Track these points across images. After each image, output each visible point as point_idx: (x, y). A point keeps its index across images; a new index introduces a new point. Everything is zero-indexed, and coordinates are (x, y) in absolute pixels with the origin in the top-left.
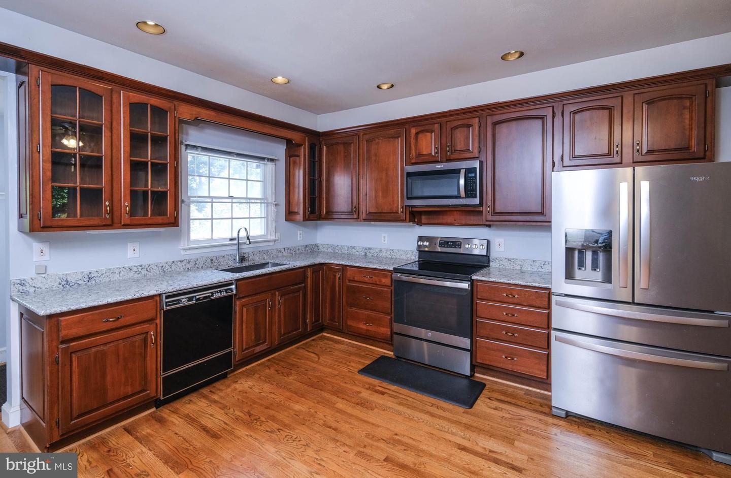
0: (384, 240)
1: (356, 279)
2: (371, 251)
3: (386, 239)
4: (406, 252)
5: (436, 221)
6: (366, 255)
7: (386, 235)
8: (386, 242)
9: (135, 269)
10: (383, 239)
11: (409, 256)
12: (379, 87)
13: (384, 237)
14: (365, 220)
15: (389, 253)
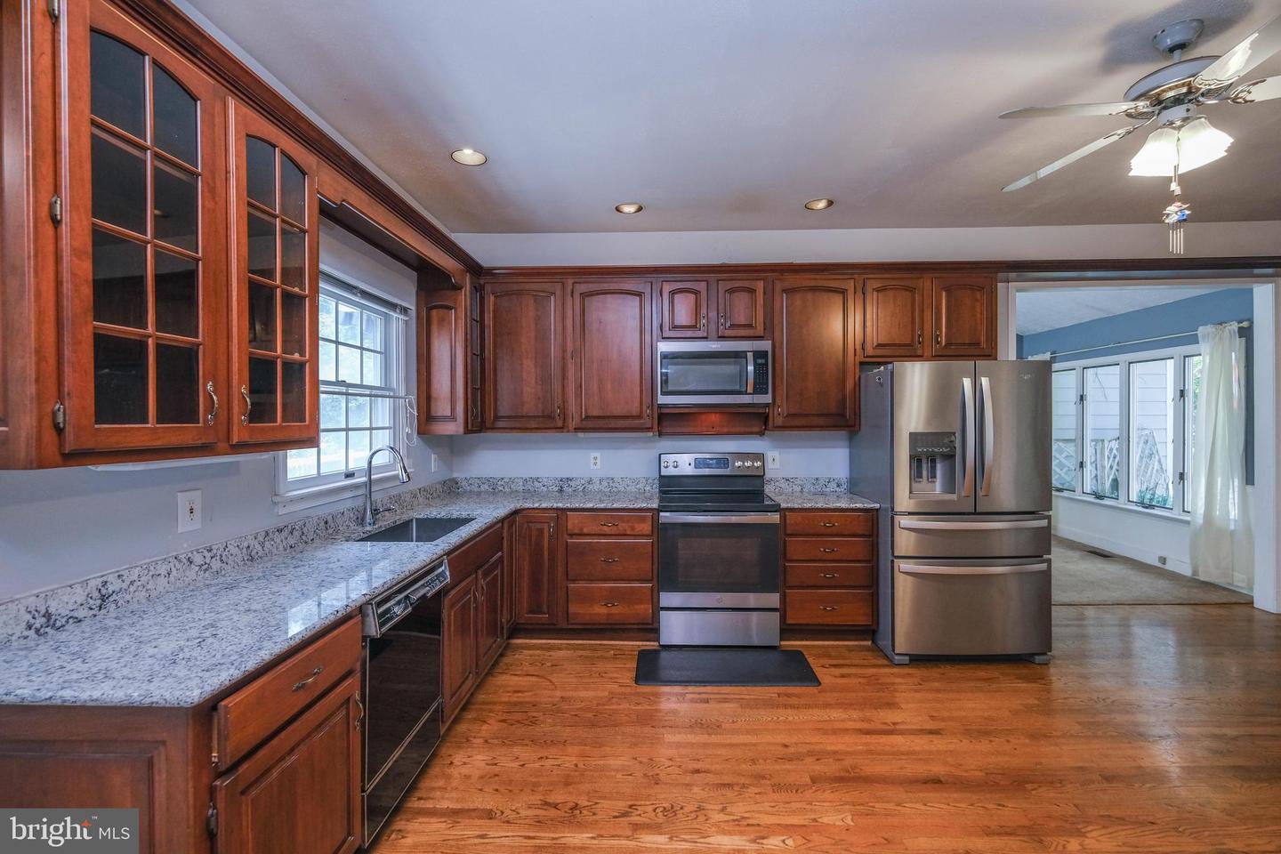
0: (595, 464)
1: (585, 531)
2: (572, 483)
3: (598, 461)
4: (635, 481)
5: (691, 429)
6: (561, 490)
7: (597, 454)
8: (598, 466)
9: (198, 559)
10: (593, 461)
11: (640, 486)
12: (618, 209)
13: (595, 458)
14: (577, 429)
15: (605, 484)
